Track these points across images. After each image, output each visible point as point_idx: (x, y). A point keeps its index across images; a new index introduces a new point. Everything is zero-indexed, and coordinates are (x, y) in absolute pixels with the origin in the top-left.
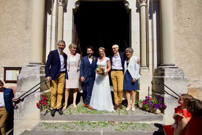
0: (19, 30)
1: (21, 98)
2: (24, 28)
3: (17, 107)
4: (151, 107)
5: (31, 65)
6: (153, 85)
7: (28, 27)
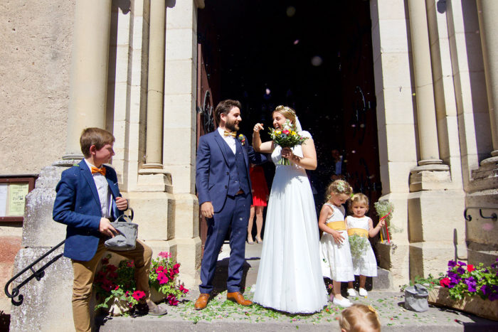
0: (33, 63)
1: (37, 268)
2: (47, 56)
3: (21, 297)
4: (473, 296)
6: (469, 223)
7: (59, 51)
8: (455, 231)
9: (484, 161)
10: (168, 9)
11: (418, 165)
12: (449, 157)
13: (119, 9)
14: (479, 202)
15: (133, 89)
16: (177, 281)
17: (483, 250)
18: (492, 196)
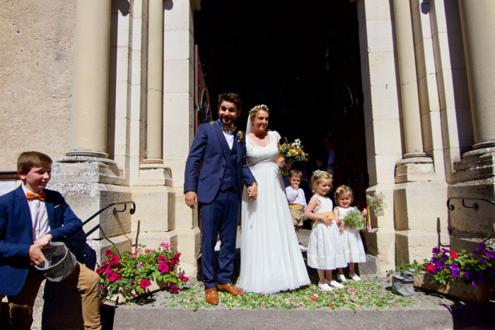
0: (38, 64)
2: (51, 57)
4: (456, 281)
5: (74, 158)
6: (451, 212)
7: (62, 52)
8: (438, 220)
9: (466, 154)
10: (166, 11)
11: (403, 158)
12: (432, 150)
13: (119, 11)
14: (461, 192)
15: (133, 87)
16: (178, 269)
17: (465, 237)
18: (474, 187)
